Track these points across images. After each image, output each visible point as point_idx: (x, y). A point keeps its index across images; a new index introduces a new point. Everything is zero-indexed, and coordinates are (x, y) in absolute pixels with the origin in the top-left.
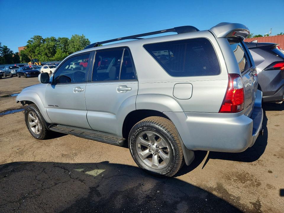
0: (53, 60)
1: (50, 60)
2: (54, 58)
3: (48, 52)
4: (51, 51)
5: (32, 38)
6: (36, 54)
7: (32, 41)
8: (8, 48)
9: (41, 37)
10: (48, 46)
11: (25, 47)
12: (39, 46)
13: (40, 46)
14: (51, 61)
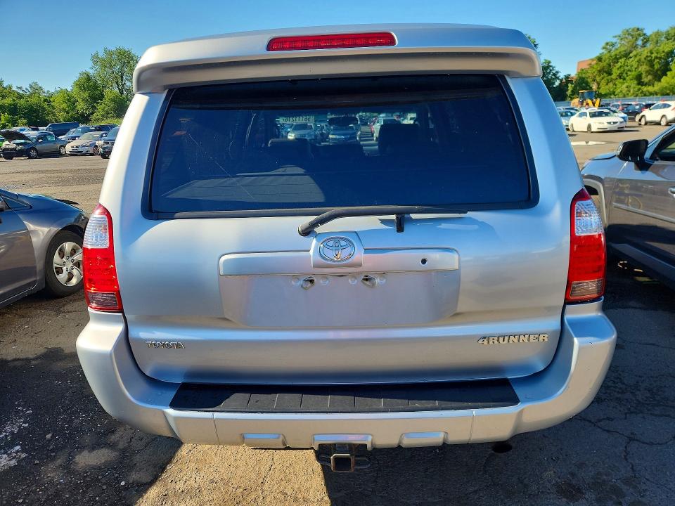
0: (651, 94)
1: (642, 92)
2: (657, 87)
3: (647, 72)
4: (657, 67)
5: (616, 37)
6: (614, 76)
7: (613, 45)
8: (550, 64)
9: (642, 30)
10: (652, 53)
11: (593, 60)
12: (627, 55)
13: (631, 55)
14: (645, 95)
